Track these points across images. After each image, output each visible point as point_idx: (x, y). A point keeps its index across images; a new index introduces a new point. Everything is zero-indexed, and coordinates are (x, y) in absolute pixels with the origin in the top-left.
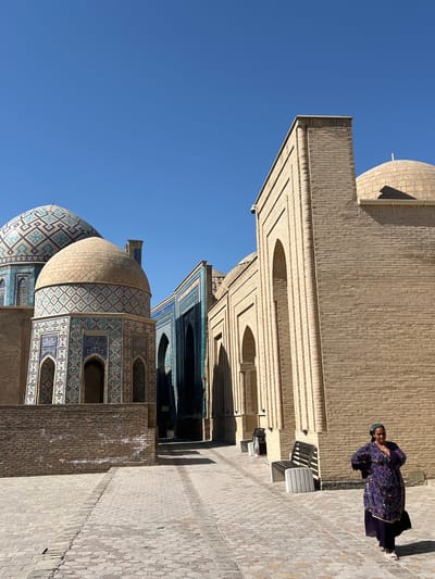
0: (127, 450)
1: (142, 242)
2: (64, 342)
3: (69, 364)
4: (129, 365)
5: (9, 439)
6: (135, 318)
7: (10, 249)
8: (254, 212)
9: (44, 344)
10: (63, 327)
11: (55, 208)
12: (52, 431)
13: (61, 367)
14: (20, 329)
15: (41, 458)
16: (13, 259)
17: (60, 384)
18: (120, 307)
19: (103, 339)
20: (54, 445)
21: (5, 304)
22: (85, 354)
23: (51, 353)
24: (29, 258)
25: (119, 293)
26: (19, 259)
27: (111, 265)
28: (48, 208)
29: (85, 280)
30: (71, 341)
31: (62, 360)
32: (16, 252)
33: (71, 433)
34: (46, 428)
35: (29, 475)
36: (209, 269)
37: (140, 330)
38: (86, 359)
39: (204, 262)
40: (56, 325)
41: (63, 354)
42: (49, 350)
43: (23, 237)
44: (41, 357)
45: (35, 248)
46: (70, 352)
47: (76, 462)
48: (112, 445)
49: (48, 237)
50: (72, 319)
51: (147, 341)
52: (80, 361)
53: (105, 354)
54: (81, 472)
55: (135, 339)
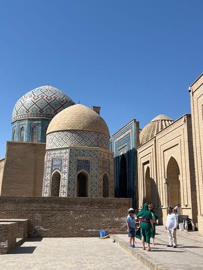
0: (118, 224)
1: (100, 108)
2: (67, 163)
3: (69, 175)
4: (101, 177)
5: (52, 216)
6: (104, 150)
7: (28, 110)
8: (190, 91)
9: (54, 164)
10: (66, 155)
11: (50, 87)
12: (76, 212)
13: (64, 177)
14: (34, 155)
15: (71, 227)
16: (29, 115)
17: (64, 186)
18: (96, 144)
19: (87, 162)
20: (77, 221)
21: (24, 141)
22: (78, 170)
23: (58, 169)
24: (39, 115)
25: (96, 136)
26: (32, 115)
27: (91, 120)
28: (47, 87)
29: (77, 128)
30: (70, 162)
31: (65, 173)
32: (31, 111)
33: (87, 214)
34: (73, 210)
35: (64, 237)
36: (137, 124)
37: (106, 158)
38: (79, 173)
39: (135, 120)
40: (61, 153)
41: (66, 169)
42: (57, 167)
43: (35, 103)
44: (52, 171)
45: (41, 110)
46: (70, 169)
47: (90, 230)
48: (109, 222)
49: (49, 104)
50: (71, 150)
51: (109, 164)
52: (75, 174)
53: (88, 170)
54: (93, 236)
55: (104, 162)
